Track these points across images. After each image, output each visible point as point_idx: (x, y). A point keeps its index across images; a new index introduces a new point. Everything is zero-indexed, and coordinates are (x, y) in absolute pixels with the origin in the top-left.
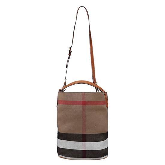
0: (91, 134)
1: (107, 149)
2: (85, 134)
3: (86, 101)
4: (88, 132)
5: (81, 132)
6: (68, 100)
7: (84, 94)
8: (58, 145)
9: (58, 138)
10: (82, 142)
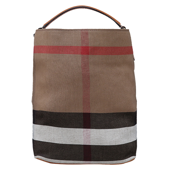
0: (100, 114)
1: (135, 143)
2: (90, 113)
3: (90, 45)
4: (94, 110)
5: (80, 110)
6: (56, 44)
7: (85, 33)
8: (33, 136)
9: (35, 122)
10: (82, 129)
